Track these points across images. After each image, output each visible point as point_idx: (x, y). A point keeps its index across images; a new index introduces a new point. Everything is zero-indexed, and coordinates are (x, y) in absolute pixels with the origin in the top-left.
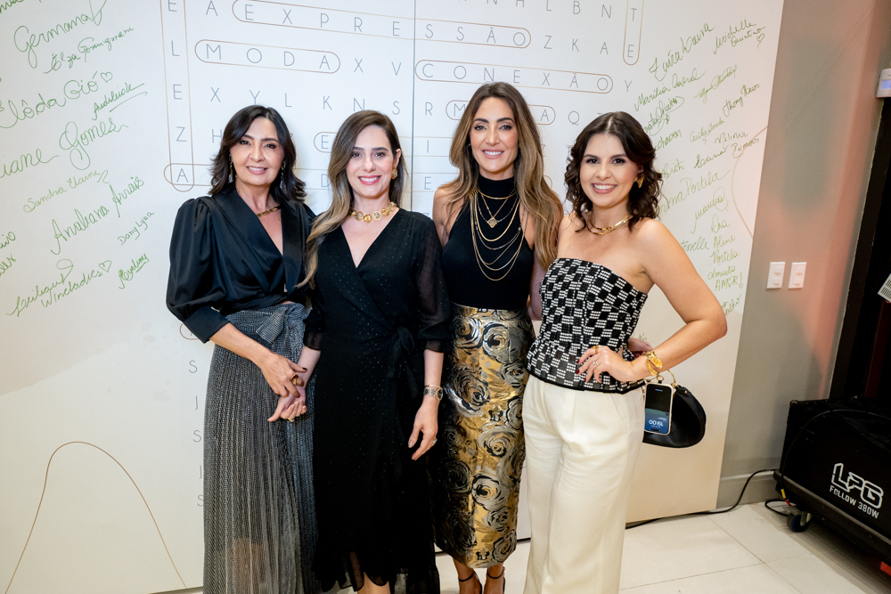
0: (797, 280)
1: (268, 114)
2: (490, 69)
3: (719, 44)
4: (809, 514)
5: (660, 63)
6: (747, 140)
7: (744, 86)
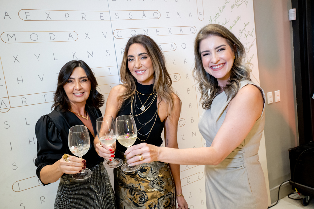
0: (278, 99)
1: (80, 64)
2: (146, 30)
3: (232, 8)
4: (308, 197)
5: (212, 18)
6: (250, 45)
7: (245, 23)
